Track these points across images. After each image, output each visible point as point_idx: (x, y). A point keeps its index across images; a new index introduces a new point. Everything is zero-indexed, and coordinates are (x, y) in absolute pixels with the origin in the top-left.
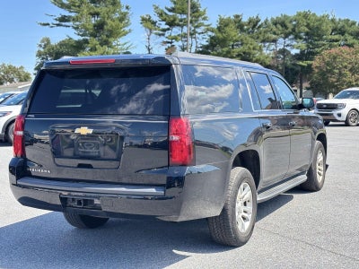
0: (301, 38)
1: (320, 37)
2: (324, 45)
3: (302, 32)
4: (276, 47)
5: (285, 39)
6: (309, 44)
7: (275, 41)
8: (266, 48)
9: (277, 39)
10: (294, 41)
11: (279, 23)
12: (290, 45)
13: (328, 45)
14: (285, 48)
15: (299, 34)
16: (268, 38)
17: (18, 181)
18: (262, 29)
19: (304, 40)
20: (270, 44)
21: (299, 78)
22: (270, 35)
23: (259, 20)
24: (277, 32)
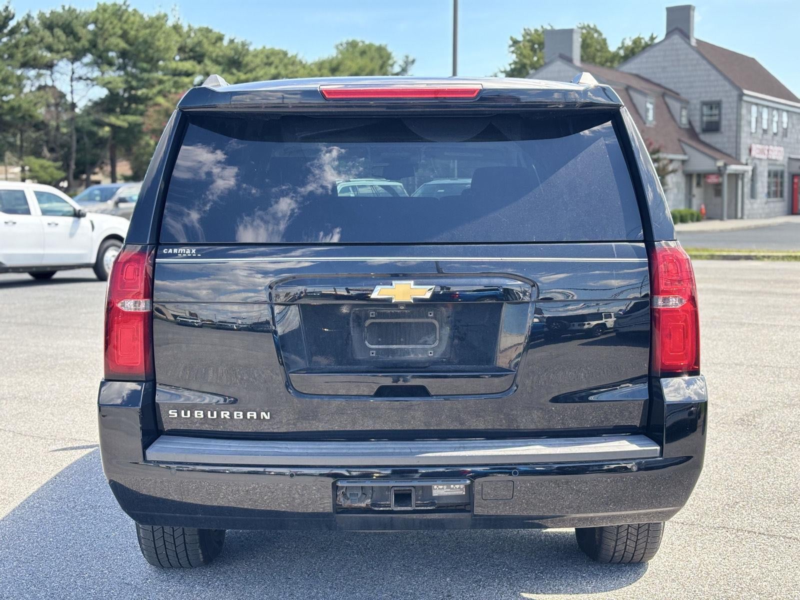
0: (110, 64)
1: (153, 63)
2: (161, 82)
3: (112, 51)
4: (53, 81)
5: (73, 63)
6: (130, 79)
7: (50, 66)
8: (29, 82)
9: (55, 62)
10: (96, 69)
11: (58, 26)
12: (84, 78)
13: (171, 83)
14: (74, 83)
15: (104, 54)
16: (35, 58)
17: (148, 452)
18: (18, 36)
19: (119, 69)
20: (38, 73)
21: (108, 155)
22: (40, 52)
23: (11, 16)
24: (55, 47)
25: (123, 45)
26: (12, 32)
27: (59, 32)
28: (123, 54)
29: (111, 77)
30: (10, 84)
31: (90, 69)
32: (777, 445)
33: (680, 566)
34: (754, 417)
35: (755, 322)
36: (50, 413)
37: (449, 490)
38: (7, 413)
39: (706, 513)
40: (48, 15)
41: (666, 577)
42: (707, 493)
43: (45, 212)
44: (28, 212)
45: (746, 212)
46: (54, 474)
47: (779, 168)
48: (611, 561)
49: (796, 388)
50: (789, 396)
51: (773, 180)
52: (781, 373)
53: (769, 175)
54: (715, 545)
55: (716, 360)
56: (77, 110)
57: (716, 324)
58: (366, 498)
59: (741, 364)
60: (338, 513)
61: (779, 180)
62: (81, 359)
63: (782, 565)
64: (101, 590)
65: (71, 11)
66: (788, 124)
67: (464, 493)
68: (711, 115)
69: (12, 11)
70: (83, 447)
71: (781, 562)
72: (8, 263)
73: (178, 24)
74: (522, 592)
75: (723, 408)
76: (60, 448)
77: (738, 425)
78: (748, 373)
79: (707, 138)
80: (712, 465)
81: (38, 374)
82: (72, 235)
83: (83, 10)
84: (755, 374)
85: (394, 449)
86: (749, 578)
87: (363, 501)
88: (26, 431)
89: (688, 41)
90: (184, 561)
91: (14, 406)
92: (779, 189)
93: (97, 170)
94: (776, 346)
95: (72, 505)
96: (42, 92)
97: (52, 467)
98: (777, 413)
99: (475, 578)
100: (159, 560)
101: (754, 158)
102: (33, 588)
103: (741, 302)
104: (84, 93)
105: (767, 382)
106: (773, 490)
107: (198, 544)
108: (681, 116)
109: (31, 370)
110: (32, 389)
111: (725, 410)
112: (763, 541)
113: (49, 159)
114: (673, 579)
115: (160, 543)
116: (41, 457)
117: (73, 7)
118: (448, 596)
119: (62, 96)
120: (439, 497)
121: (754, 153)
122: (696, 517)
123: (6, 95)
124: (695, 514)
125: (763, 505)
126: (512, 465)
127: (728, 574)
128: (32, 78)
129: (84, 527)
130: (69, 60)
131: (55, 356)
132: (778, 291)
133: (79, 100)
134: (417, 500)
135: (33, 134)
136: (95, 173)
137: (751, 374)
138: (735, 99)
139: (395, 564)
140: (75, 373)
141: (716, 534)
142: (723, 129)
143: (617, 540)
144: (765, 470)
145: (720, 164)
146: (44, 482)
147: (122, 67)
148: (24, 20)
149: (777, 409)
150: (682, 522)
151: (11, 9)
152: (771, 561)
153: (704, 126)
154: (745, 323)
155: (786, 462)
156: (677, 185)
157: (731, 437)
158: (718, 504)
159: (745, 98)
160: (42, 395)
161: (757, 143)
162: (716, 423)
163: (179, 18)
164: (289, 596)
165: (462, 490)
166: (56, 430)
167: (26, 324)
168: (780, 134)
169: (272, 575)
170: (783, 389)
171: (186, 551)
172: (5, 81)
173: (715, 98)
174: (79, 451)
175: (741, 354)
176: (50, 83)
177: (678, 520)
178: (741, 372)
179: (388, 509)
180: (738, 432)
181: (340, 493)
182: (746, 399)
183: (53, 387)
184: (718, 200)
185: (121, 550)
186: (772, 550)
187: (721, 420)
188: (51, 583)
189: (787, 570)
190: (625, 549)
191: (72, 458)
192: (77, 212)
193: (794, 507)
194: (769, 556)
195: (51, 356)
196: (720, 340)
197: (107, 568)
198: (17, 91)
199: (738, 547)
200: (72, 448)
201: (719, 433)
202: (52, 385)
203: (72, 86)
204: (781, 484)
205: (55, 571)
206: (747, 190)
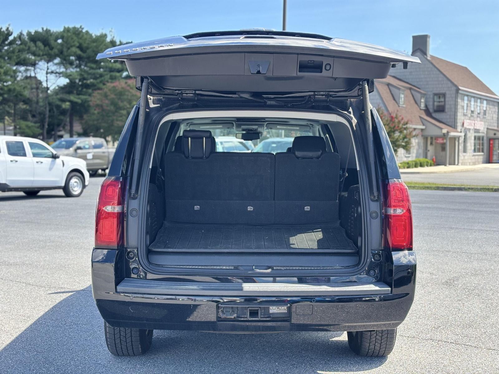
1: (97, 64)
2: (102, 76)
3: (72, 56)
4: (35, 74)
5: (48, 63)
6: (83, 73)
7: (34, 65)
8: (20, 74)
9: (37, 62)
10: (62, 67)
11: (39, 40)
12: (55, 72)
13: (108, 76)
14: (49, 75)
15: (67, 58)
16: (25, 60)
17: (118, 287)
18: (15, 46)
19: (76, 67)
20: (26, 69)
21: (68, 120)
22: (27, 56)
23: (10, 34)
24: (37, 53)
25: (79, 52)
26: (11, 43)
27: (40, 44)
28: (79, 58)
29: (71, 72)
30: (9, 75)
31: (58, 67)
32: (465, 296)
33: (405, 359)
34: (454, 281)
35: (460, 227)
36: (46, 273)
37: (278, 310)
38: (20, 272)
39: (422, 332)
40: (33, 34)
41: (397, 364)
42: (423, 321)
43: (35, 155)
44: (25, 155)
45: (460, 161)
46: (51, 307)
47: (481, 135)
48: (367, 355)
49: (480, 265)
50: (475, 269)
51: (477, 141)
52: (472, 257)
53: (475, 139)
54: (425, 348)
55: (435, 248)
56: (49, 92)
57: (436, 227)
58: (234, 313)
59: (449, 251)
60: (219, 321)
61: (481, 142)
62: (60, 242)
63: (461, 359)
64: (85, 367)
65: (48, 31)
66: (486, 107)
67: (286, 312)
68: (439, 102)
69: (11, 30)
70: (67, 292)
71: (461, 357)
72: (12, 185)
73: (113, 40)
74: (318, 370)
75: (436, 275)
76: (53, 292)
77: (444, 285)
78: (453, 256)
79: (437, 115)
80: (428, 306)
81: (36, 251)
82: (51, 169)
83: (55, 31)
84: (457, 257)
85: (250, 287)
86: (443, 365)
87: (232, 315)
88: (33, 283)
89: (425, 56)
90: (130, 351)
91: (24, 269)
92: (481, 147)
93: (61, 129)
94: (471, 241)
95: (64, 323)
96: (28, 81)
97: (50, 303)
98: (467, 279)
99: (291, 363)
100: (117, 351)
101: (466, 129)
102: (46, 365)
103: (453, 215)
104: (54, 81)
105: (463, 261)
106: (461, 320)
107: (139, 342)
108: (421, 102)
109: (31, 249)
110: (33, 259)
111: (437, 276)
112: (453, 347)
113: (31, 122)
114: (401, 365)
115: (118, 341)
116: (43, 297)
117: (49, 28)
118: (277, 372)
119: (40, 83)
120: (273, 314)
121: (465, 125)
122: (416, 334)
123: (6, 82)
124: (416, 332)
125: (454, 328)
126: (312, 296)
127: (431, 363)
128: (23, 72)
129: (72, 334)
130: (45, 60)
131: (44, 241)
132: (476, 209)
133: (51, 86)
134: (261, 315)
135: (22, 106)
136: (60, 131)
137: (454, 257)
138: (454, 92)
139: (247, 355)
140: (58, 251)
141: (427, 342)
142: (446, 110)
143: (370, 342)
144: (457, 310)
145: (445, 131)
146: (46, 310)
147: (79, 66)
148: (18, 36)
149: (467, 276)
150: (408, 336)
151: (10, 29)
152: (456, 357)
153: (435, 108)
154: (454, 228)
155: (470, 306)
156: (418, 144)
157: (440, 291)
158: (429, 327)
159: (460, 92)
160: (39, 263)
161: (468, 119)
162: (432, 284)
163: (114, 37)
164: (189, 371)
165: (285, 310)
166: (50, 283)
167: (25, 222)
168: (482, 114)
169: (179, 360)
170: (472, 266)
171: (132, 346)
172: (6, 73)
173: (442, 91)
174: (65, 294)
175: (450, 245)
176: (33, 75)
177: (406, 335)
178: (448, 256)
179: (246, 319)
180: (443, 289)
181: (220, 310)
182: (450, 271)
183: (46, 258)
184: (444, 153)
185: (94, 347)
186: (457, 351)
187: (434, 282)
188: (56, 363)
189: (464, 361)
190: (374, 348)
191: (61, 298)
192: (54, 155)
193: (472, 329)
194: (455, 354)
195: (42, 241)
196: (438, 237)
197: (87, 356)
198: (13, 79)
199: (438, 349)
200: (60, 293)
201: (433, 289)
202: (45, 257)
203: (47, 77)
204: (466, 317)
205: (58, 357)
206: (461, 147)
